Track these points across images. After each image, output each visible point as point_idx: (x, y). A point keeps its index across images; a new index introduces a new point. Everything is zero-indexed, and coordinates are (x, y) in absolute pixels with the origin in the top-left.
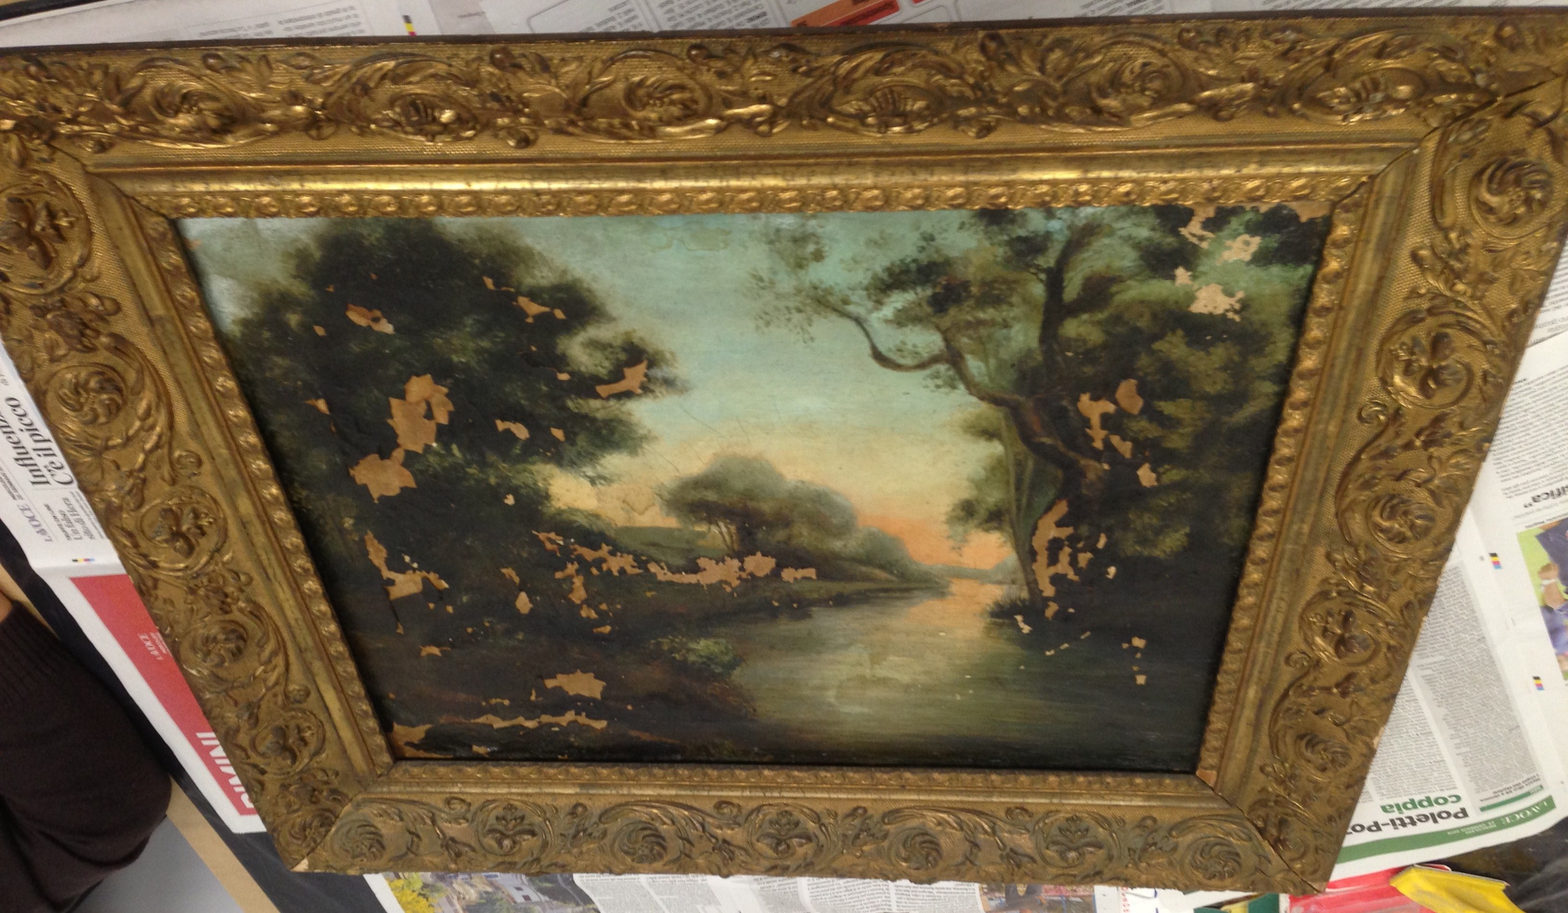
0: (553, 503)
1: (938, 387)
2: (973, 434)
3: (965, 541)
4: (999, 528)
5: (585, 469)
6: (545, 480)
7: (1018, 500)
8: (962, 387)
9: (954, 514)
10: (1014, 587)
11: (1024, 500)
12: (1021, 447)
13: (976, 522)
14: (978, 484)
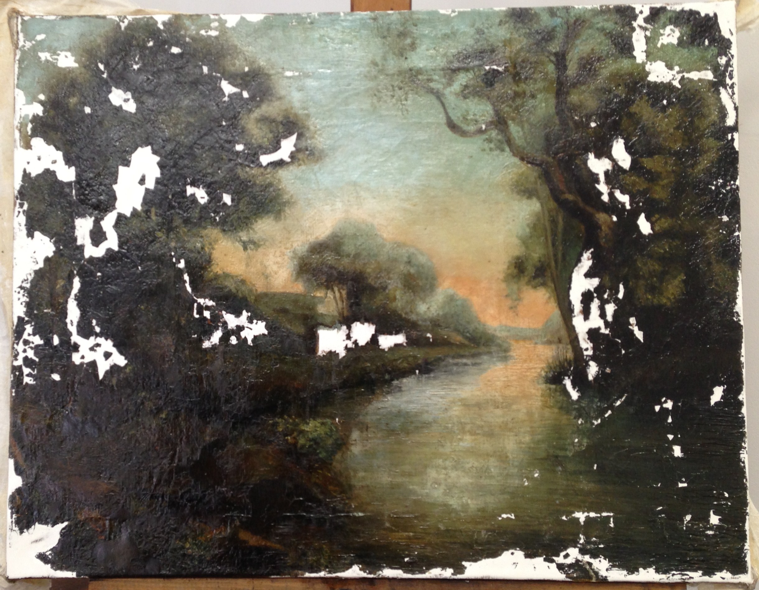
0: (213, 267)
1: (491, 149)
2: (518, 193)
3: (519, 299)
4: (544, 284)
5: (241, 234)
6: (210, 244)
7: (555, 255)
8: (507, 149)
9: (510, 271)
10: (561, 346)
11: (560, 255)
12: (552, 204)
13: (526, 279)
14: (525, 242)
